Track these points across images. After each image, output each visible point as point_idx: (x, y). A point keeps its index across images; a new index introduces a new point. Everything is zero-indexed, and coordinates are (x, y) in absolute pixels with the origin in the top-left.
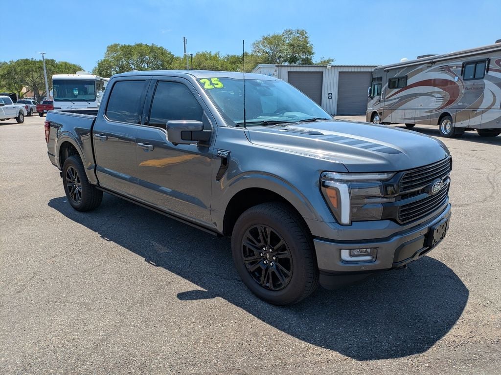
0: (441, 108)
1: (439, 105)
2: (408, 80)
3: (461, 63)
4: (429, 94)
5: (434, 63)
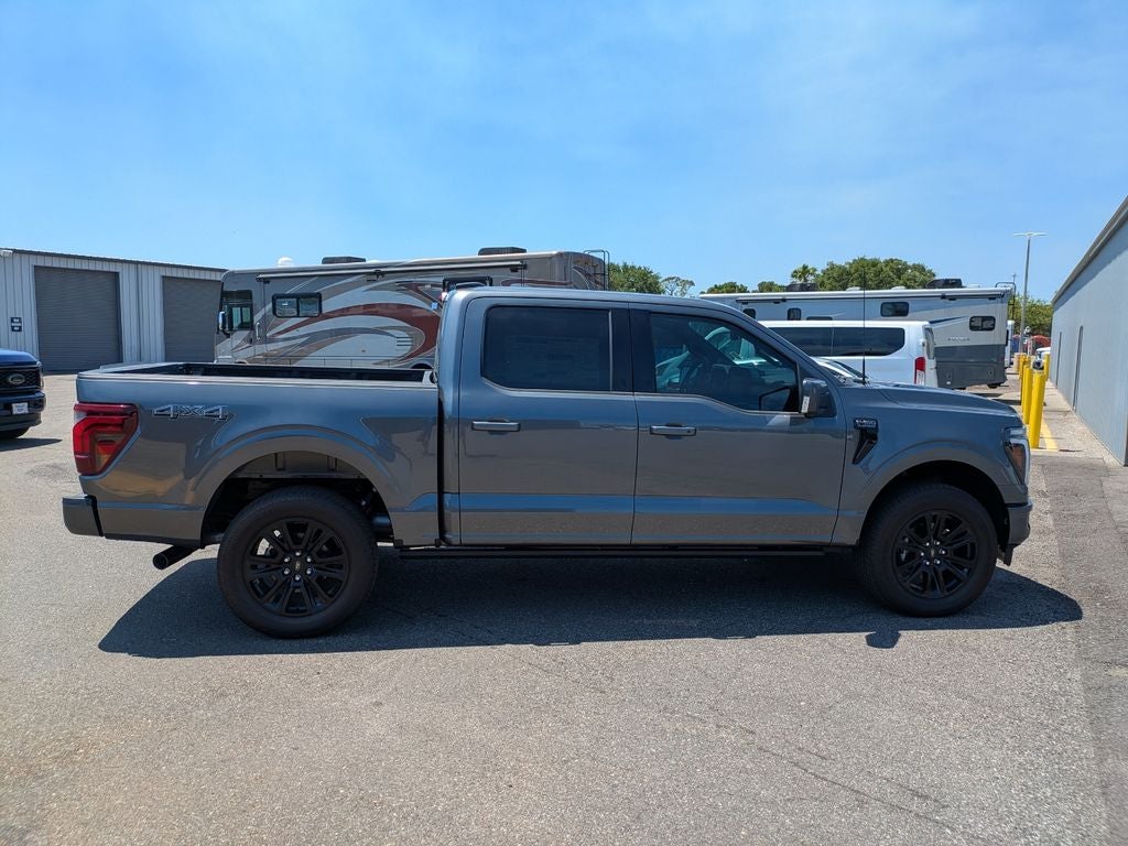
0: (411, 356)
1: (405, 350)
2: (323, 303)
3: (441, 280)
4: (379, 331)
5: (383, 274)
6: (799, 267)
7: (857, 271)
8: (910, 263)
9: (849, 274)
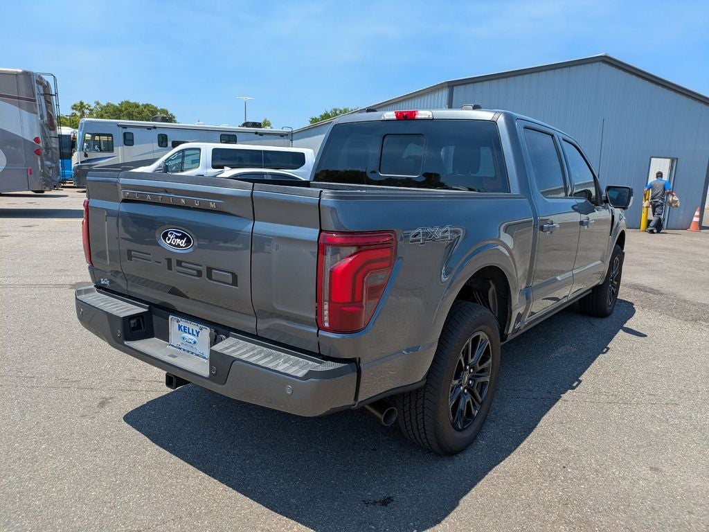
6: (77, 102)
7: (126, 109)
8: (159, 108)
9: (121, 111)
